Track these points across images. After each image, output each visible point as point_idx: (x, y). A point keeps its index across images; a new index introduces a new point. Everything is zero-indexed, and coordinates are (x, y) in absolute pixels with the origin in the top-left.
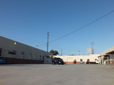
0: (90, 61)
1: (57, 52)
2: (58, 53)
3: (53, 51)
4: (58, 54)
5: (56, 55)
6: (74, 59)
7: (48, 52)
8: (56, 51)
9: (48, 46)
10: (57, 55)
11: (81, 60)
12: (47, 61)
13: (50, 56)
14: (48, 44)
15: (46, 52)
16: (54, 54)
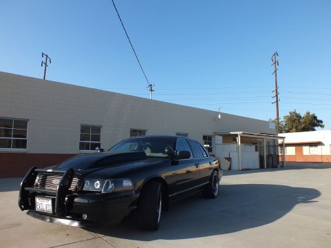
1: (315, 118)
2: (322, 122)
3: (298, 116)
4: (322, 126)
5: (314, 130)
7: (280, 121)
8: (308, 113)
9: (277, 102)
10: (316, 128)
12: (226, 159)
13: (237, 135)
14: (277, 96)
15: (219, 116)
16: (303, 126)
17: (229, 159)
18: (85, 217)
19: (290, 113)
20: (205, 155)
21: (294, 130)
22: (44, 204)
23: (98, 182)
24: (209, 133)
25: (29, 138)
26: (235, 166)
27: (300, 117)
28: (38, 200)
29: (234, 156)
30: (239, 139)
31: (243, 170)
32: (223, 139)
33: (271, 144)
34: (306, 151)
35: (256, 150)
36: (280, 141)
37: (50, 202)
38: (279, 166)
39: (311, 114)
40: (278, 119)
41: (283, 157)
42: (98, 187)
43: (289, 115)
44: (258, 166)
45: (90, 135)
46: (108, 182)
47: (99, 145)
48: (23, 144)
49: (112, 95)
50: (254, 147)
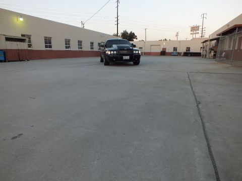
0: (191, 51)
3: (127, 33)
4: (137, 39)
6: (162, 47)
8: (131, 32)
9: (118, 24)
11: (175, 49)
14: (117, 21)
24: (100, 42)
25: (52, 44)
40: (118, 34)
43: (123, 32)
45: (67, 43)
47: (70, 47)
48: (50, 47)
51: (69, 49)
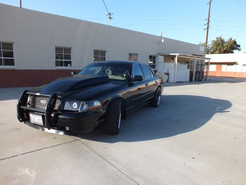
1: (235, 43)
2: (239, 46)
3: (223, 41)
4: (239, 50)
5: (232, 52)
8: (231, 39)
9: (208, 28)
10: (234, 51)
12: (166, 73)
13: (175, 56)
14: (208, 23)
15: (163, 41)
16: (225, 49)
17: (168, 74)
18: (68, 129)
19: (217, 38)
20: (153, 76)
21: (217, 52)
22: (36, 119)
23: (75, 103)
25: (15, 57)
26: (172, 80)
27: (224, 42)
28: (31, 115)
29: (171, 72)
30: (176, 59)
31: (177, 82)
32: (164, 58)
33: (200, 63)
34: (225, 68)
35: (188, 68)
36: (206, 61)
37: (41, 118)
38: (203, 80)
39: (233, 39)
40: (207, 43)
41: (207, 72)
42: (76, 107)
43: (215, 40)
44: (188, 79)
45: (63, 55)
46: (83, 104)
47: (70, 63)
48: (11, 63)
49: (79, 22)
50: (187, 65)
51: (68, 68)
